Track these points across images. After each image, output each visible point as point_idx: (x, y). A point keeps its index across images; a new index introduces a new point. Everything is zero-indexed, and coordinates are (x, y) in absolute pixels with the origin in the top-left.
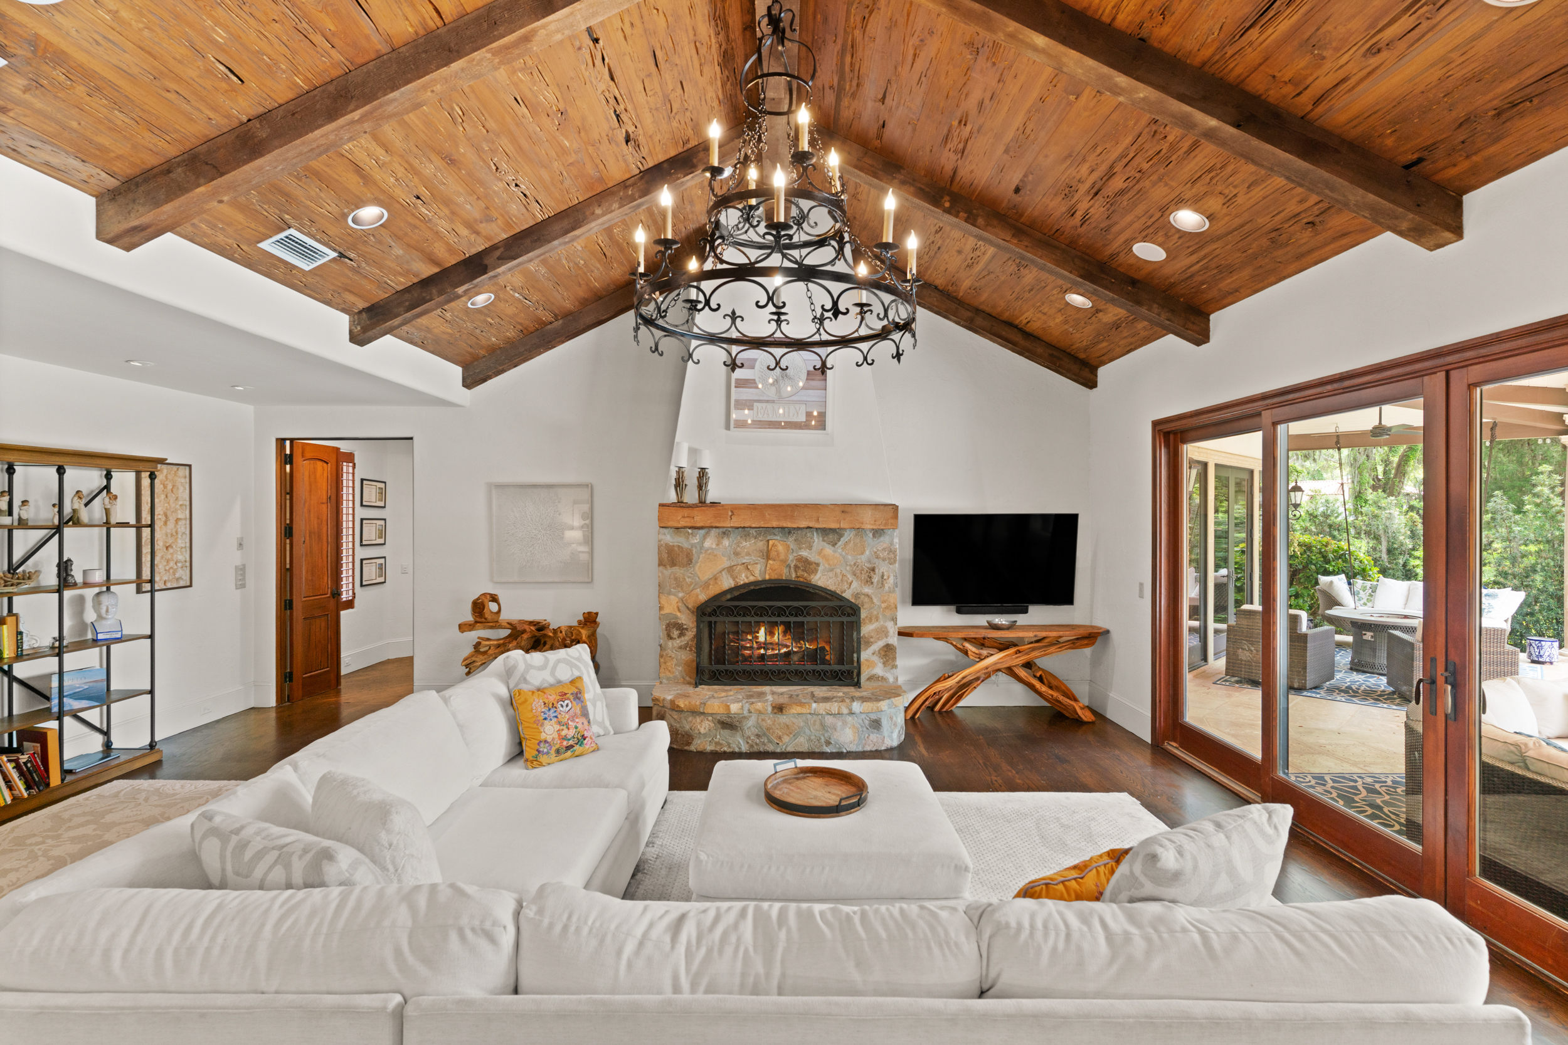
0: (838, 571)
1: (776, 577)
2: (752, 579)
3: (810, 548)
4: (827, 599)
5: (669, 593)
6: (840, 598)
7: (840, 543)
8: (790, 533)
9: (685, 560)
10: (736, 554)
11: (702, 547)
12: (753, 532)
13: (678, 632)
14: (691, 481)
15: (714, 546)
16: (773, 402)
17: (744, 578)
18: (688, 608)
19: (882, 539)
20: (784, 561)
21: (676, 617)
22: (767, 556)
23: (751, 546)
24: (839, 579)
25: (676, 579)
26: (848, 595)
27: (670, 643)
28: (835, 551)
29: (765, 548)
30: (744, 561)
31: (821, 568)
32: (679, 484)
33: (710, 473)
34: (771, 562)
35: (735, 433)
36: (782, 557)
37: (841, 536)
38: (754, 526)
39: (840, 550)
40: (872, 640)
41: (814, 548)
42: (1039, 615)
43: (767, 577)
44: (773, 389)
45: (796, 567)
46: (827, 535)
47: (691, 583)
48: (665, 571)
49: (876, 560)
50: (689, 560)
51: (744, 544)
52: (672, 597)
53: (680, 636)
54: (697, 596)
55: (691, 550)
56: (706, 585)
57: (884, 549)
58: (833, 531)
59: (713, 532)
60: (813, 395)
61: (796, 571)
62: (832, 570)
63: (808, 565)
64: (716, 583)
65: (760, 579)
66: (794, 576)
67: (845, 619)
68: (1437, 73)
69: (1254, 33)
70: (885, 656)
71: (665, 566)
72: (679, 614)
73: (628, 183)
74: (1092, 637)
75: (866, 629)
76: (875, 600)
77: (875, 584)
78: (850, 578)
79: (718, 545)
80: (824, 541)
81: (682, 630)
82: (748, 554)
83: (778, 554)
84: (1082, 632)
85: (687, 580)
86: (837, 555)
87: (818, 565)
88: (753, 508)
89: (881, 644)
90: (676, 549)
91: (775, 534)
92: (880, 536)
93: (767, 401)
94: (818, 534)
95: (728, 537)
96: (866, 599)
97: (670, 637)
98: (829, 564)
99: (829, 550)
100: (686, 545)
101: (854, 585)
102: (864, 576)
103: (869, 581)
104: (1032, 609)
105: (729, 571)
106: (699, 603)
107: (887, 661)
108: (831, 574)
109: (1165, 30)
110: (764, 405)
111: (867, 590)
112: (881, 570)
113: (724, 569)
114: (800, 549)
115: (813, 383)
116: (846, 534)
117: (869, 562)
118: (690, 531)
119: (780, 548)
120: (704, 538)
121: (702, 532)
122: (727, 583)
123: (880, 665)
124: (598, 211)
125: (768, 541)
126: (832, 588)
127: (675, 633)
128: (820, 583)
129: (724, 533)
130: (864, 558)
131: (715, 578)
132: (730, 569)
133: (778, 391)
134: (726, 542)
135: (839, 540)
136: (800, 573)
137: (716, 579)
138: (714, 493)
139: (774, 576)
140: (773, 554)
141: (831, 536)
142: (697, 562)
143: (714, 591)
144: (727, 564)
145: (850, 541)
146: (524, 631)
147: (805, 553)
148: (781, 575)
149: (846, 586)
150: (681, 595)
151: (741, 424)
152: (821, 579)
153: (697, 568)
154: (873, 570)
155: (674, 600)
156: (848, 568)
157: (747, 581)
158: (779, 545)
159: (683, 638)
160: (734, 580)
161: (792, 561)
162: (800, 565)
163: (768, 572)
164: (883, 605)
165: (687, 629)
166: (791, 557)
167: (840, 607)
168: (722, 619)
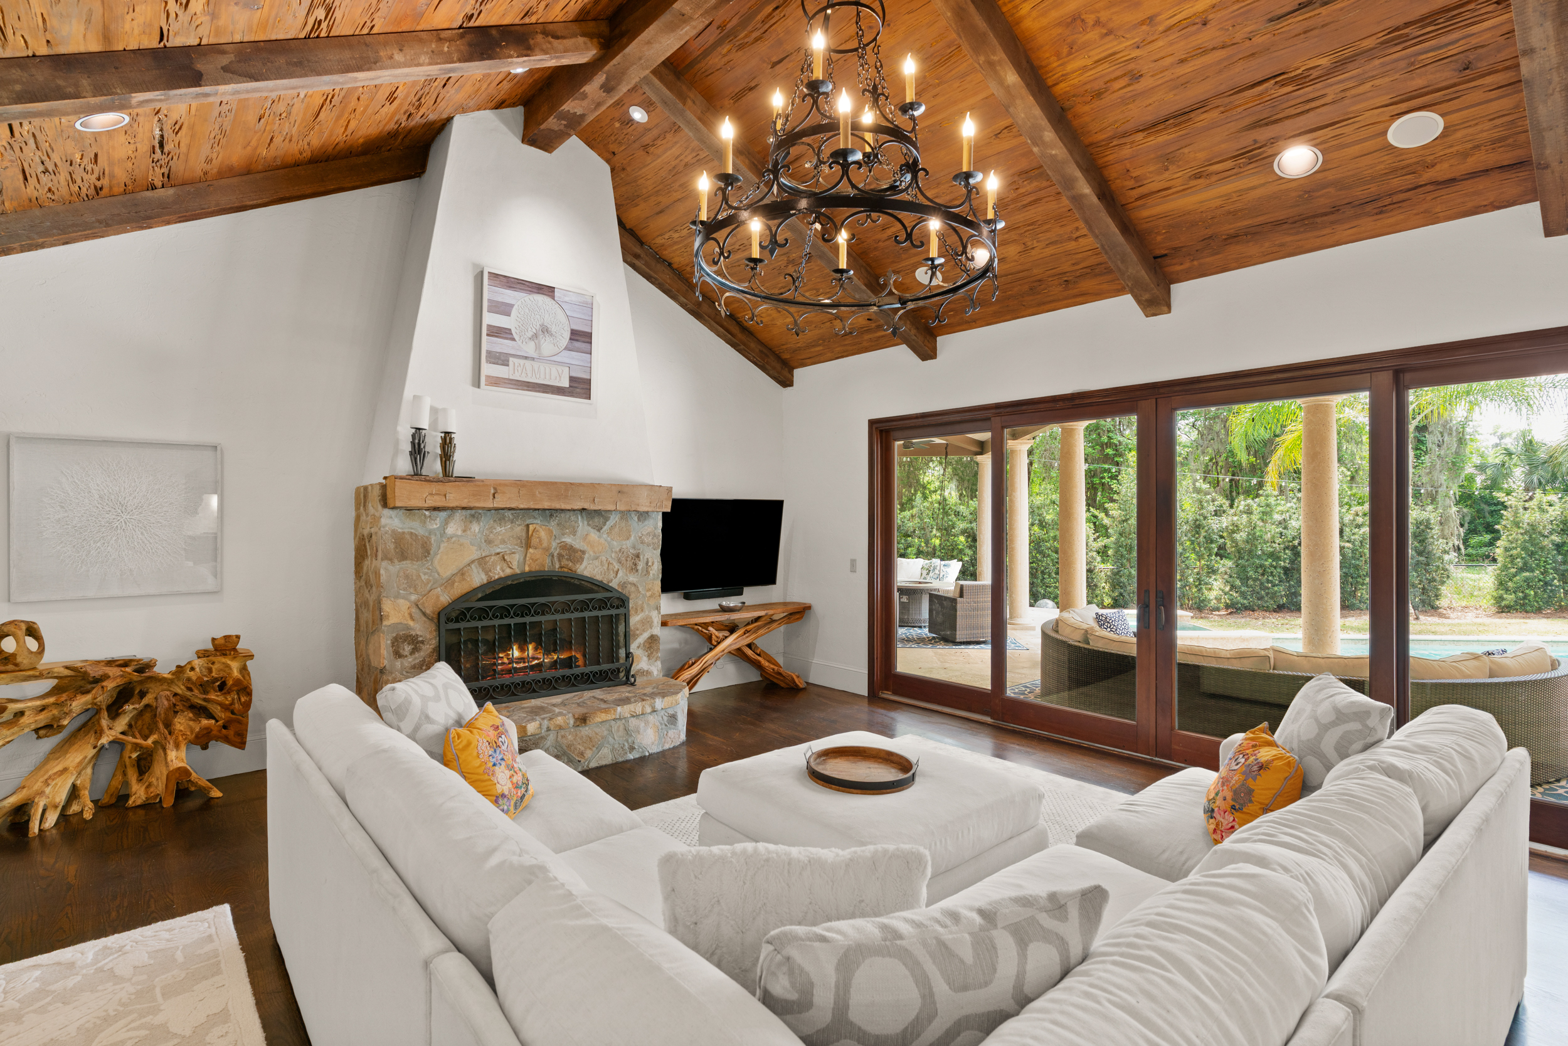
0: (604, 559)
1: (537, 568)
2: (508, 572)
3: (574, 533)
4: (591, 591)
5: (397, 596)
6: (606, 588)
7: (605, 528)
8: (551, 516)
9: (420, 550)
10: (489, 542)
11: (443, 534)
12: (508, 514)
13: (411, 647)
14: (433, 445)
15: (459, 533)
16: (533, 359)
17: (499, 572)
18: (424, 614)
19: (646, 523)
20: (547, 549)
21: (408, 628)
22: (527, 543)
23: (506, 533)
24: (605, 568)
25: (407, 577)
26: (614, 584)
27: (398, 664)
28: (600, 537)
29: (524, 534)
30: (498, 550)
31: (586, 556)
32: (417, 451)
33: (457, 439)
34: (531, 550)
35: (486, 391)
36: (545, 544)
37: (607, 519)
38: (522, 506)
39: (605, 536)
40: (638, 632)
41: (579, 534)
42: (753, 595)
43: (527, 569)
44: (532, 344)
45: (560, 556)
46: (593, 518)
47: (429, 581)
48: (391, 568)
49: (641, 546)
50: (426, 551)
51: (499, 529)
52: (401, 601)
53: (412, 653)
54: (438, 597)
55: (428, 538)
56: (449, 582)
57: (648, 534)
58: (598, 512)
59: (459, 515)
60: (575, 358)
61: (560, 561)
62: (597, 558)
63: (573, 554)
64: (464, 579)
65: (518, 571)
66: (557, 566)
67: (613, 612)
68: (1218, 202)
69: (1140, 136)
70: (650, 648)
71: (391, 560)
72: (411, 623)
73: (444, 34)
74: (799, 613)
75: (634, 620)
76: (640, 589)
77: (640, 571)
78: (617, 566)
79: (464, 531)
80: (589, 525)
81: (415, 642)
82: (503, 542)
83: (540, 541)
84: (790, 608)
85: (423, 577)
86: (602, 541)
87: (583, 552)
88: (521, 485)
89: (646, 635)
90: (408, 537)
91: (535, 518)
92: (645, 519)
93: (526, 358)
94: (582, 517)
95: (478, 520)
96: (633, 589)
97: (398, 655)
98: (594, 552)
99: (594, 535)
100: (421, 532)
101: (620, 574)
102: (629, 564)
103: (634, 568)
104: (747, 590)
105: (480, 564)
106: (440, 606)
107: (652, 653)
108: (596, 563)
109: (1087, 108)
110: (522, 362)
111: (632, 578)
112: (646, 557)
113: (473, 562)
114: (563, 534)
115: (577, 344)
116: (612, 517)
117: (634, 548)
118: (427, 513)
119: (543, 534)
120: (446, 523)
121: (443, 514)
122: (478, 579)
123: (645, 658)
124: (398, 57)
125: (528, 526)
126: (599, 577)
127: (407, 649)
128: (586, 573)
129: (473, 516)
130: (628, 544)
131: (462, 573)
132: (482, 561)
133: (538, 347)
134: (475, 527)
135: (605, 524)
136: (564, 562)
137: (463, 574)
138: (461, 464)
139: (535, 567)
140: (534, 541)
141: (596, 520)
142: (436, 554)
143: (460, 589)
144: (475, 554)
145: (615, 525)
146: (105, 677)
147: (568, 540)
148: (544, 566)
149: (612, 575)
150: (413, 597)
151: (496, 382)
152: (588, 569)
153: (436, 562)
154: (638, 556)
155: (404, 604)
156: (613, 555)
157: (502, 575)
158: (542, 531)
159: (417, 655)
160: (487, 574)
161: (556, 549)
162: (564, 554)
163: (528, 562)
164: (648, 594)
165: (422, 642)
166: (554, 544)
167: (609, 599)
168: (473, 624)
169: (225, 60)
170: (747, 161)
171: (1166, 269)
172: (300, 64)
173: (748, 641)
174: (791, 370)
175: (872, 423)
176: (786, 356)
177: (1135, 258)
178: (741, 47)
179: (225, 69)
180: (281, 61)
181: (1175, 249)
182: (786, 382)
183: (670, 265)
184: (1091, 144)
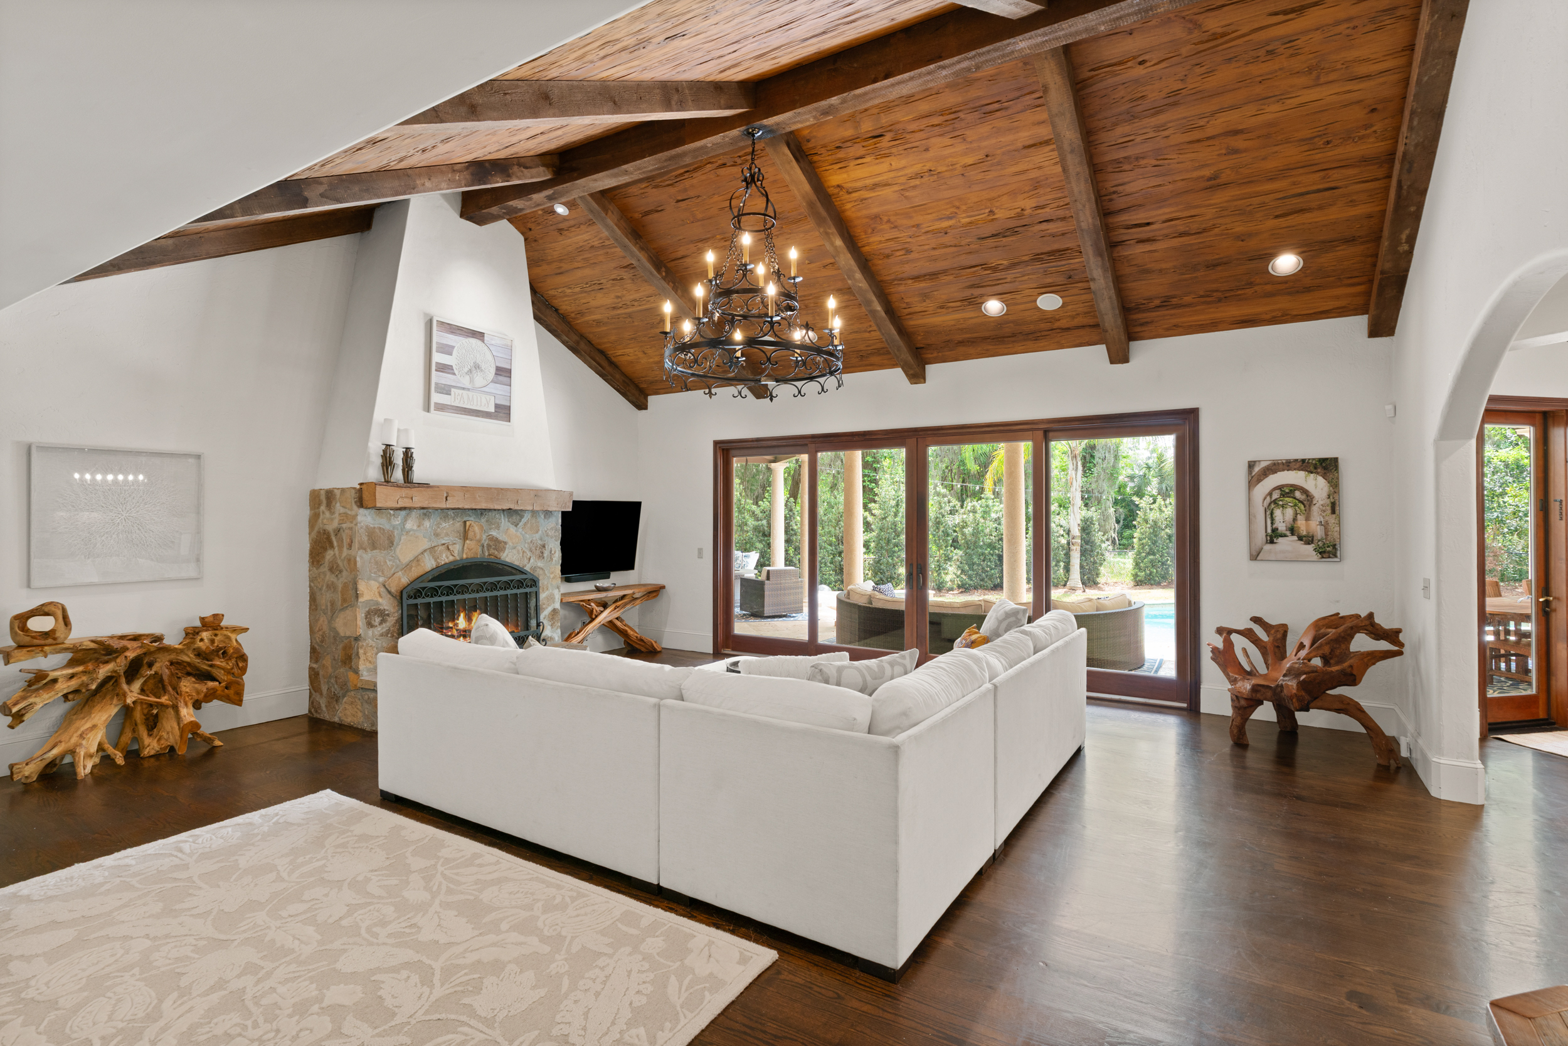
0: (520, 548)
1: (472, 556)
2: (451, 558)
3: (498, 528)
4: (512, 574)
5: (369, 578)
6: (521, 572)
7: (521, 524)
8: (482, 514)
9: (387, 542)
10: (437, 535)
11: (403, 528)
12: (450, 513)
13: (380, 619)
14: (398, 459)
15: (415, 528)
16: (468, 390)
17: (445, 558)
18: (389, 592)
19: (550, 520)
20: (479, 541)
21: (377, 603)
22: (465, 536)
23: (450, 528)
24: (521, 555)
25: (377, 563)
26: (527, 568)
27: (370, 632)
28: (517, 531)
29: (462, 529)
30: (443, 542)
31: (507, 546)
32: (387, 462)
33: (416, 455)
34: (468, 542)
35: (434, 415)
36: (478, 537)
37: (522, 517)
38: (466, 507)
39: (520, 530)
40: (544, 606)
41: (501, 528)
42: (618, 578)
43: (465, 556)
44: (467, 378)
45: (489, 546)
46: (512, 516)
47: (392, 566)
48: (364, 556)
49: (546, 538)
50: (391, 543)
51: (444, 525)
52: (372, 583)
53: (381, 623)
54: (400, 579)
55: (392, 532)
56: (408, 567)
57: (552, 529)
58: (516, 512)
59: (414, 514)
60: (499, 389)
61: (488, 550)
62: (514, 548)
63: (498, 544)
64: (419, 565)
65: (458, 558)
66: (487, 554)
67: (528, 590)
68: (953, 323)
69: (910, 282)
70: (553, 619)
71: (365, 549)
72: (380, 600)
74: (655, 592)
75: (542, 596)
76: (546, 572)
77: (545, 558)
78: (529, 554)
79: (419, 526)
80: (509, 521)
81: (383, 615)
82: (447, 535)
83: (475, 534)
84: (650, 588)
85: (388, 563)
86: (518, 534)
87: (506, 543)
88: (466, 490)
89: (550, 609)
90: (377, 531)
91: (470, 516)
92: (549, 517)
93: (464, 389)
94: (504, 515)
95: (429, 518)
96: (541, 572)
97: (370, 625)
98: (513, 543)
99: (512, 529)
100: (387, 527)
101: (532, 560)
102: (538, 552)
103: (541, 556)
104: (613, 575)
105: (431, 553)
106: (401, 586)
107: (554, 623)
108: (515, 551)
109: (880, 262)
110: (461, 392)
111: (540, 564)
112: (550, 547)
113: (425, 551)
114: (490, 529)
115: (501, 378)
116: (526, 515)
117: (541, 539)
118: (392, 512)
119: (476, 529)
120: (405, 520)
121: (403, 513)
122: (429, 564)
123: (549, 627)
125: (465, 522)
126: (517, 563)
127: (377, 620)
128: (508, 560)
129: (425, 514)
130: (537, 536)
131: (417, 559)
132: (432, 549)
133: (472, 381)
134: (427, 523)
135: (520, 521)
136: (492, 551)
137: (418, 561)
138: (419, 473)
139: (471, 555)
140: (470, 534)
141: (514, 518)
142: (398, 545)
143: (416, 572)
144: (425, 544)
145: (528, 521)
147: (494, 533)
148: (477, 554)
149: (526, 561)
150: (381, 579)
151: (441, 407)
152: (509, 556)
153: (398, 551)
154: (544, 546)
155: (374, 585)
156: (526, 545)
157: (447, 561)
158: (476, 526)
159: (384, 625)
160: (436, 560)
161: (485, 540)
162: (491, 544)
163: (465, 551)
164: (552, 576)
165: (388, 615)
166: (484, 537)
167: (525, 579)
168: (427, 600)
169: (322, 189)
170: (646, 255)
171: (923, 356)
172: (367, 190)
173: (616, 615)
174: (646, 397)
175: (717, 443)
176: (643, 386)
177: (905, 350)
178: (656, 187)
179: (322, 195)
180: (356, 189)
181: (928, 345)
182: (641, 406)
183: (557, 310)
184: (882, 281)
